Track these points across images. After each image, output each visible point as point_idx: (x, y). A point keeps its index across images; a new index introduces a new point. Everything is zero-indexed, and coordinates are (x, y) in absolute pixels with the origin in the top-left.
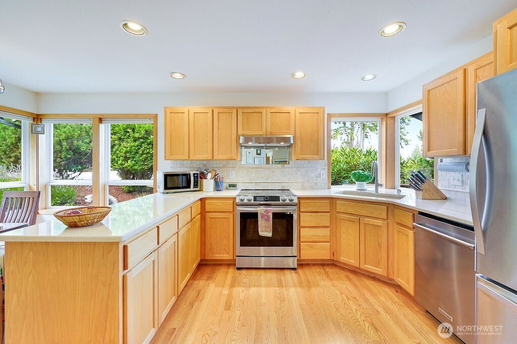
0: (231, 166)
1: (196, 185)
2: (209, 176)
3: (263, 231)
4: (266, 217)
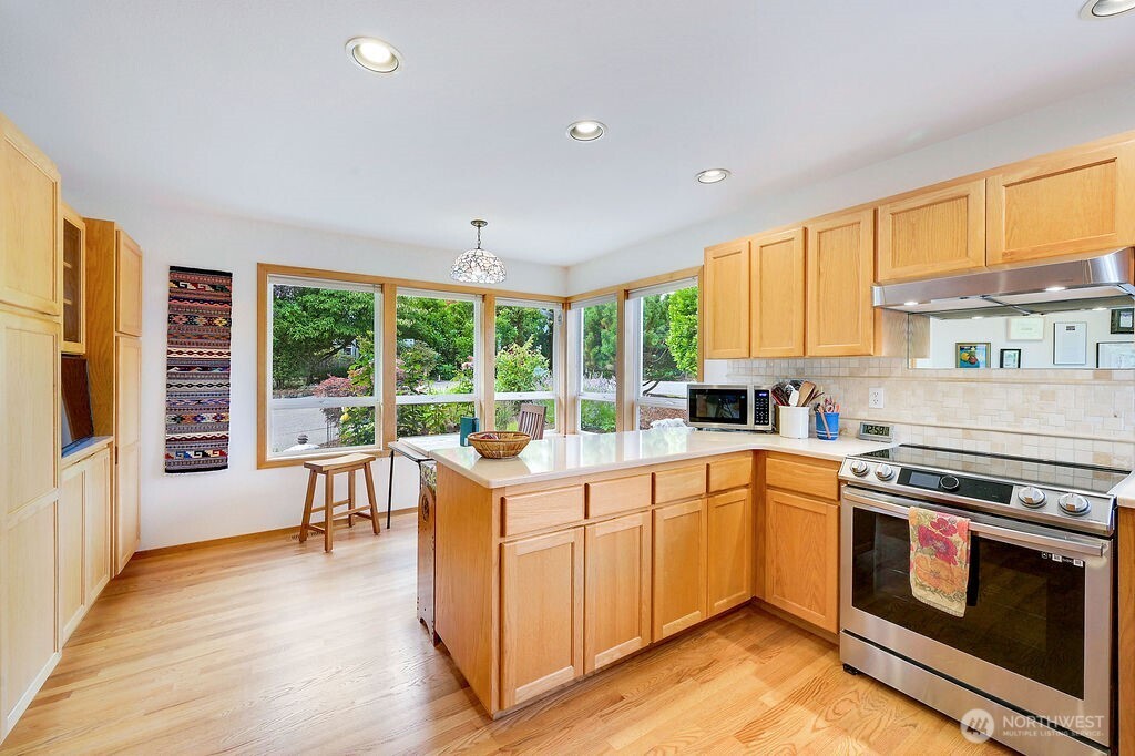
0: (875, 372)
1: (761, 417)
2: (795, 397)
3: (923, 587)
4: (939, 545)
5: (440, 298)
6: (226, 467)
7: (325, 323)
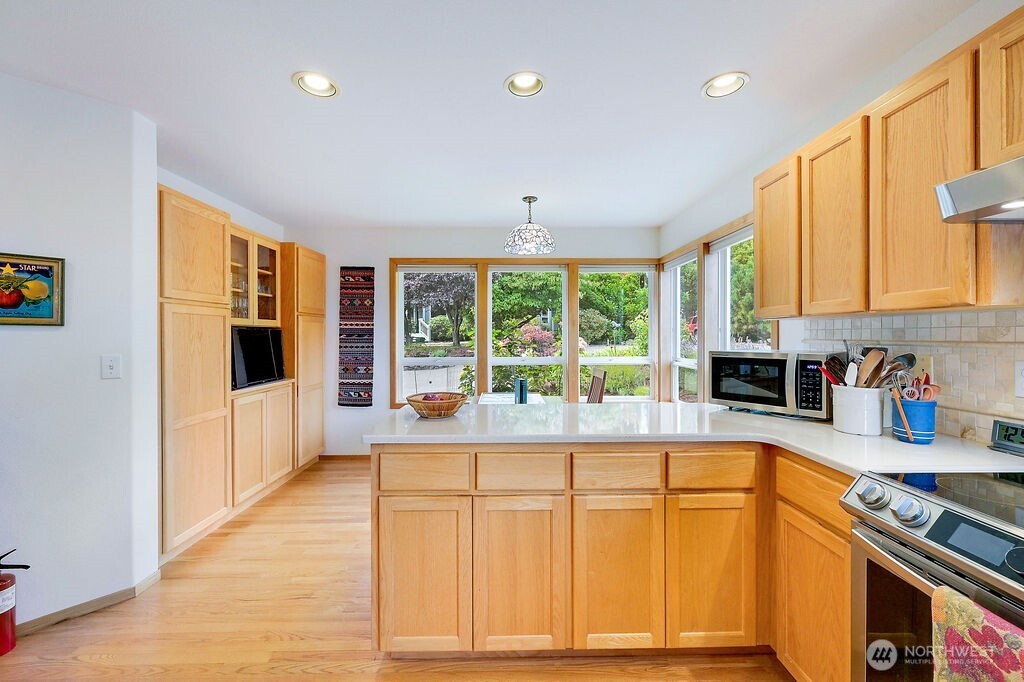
1: (810, 398)
5: (613, 272)
6: (371, 405)
7: (515, 298)
